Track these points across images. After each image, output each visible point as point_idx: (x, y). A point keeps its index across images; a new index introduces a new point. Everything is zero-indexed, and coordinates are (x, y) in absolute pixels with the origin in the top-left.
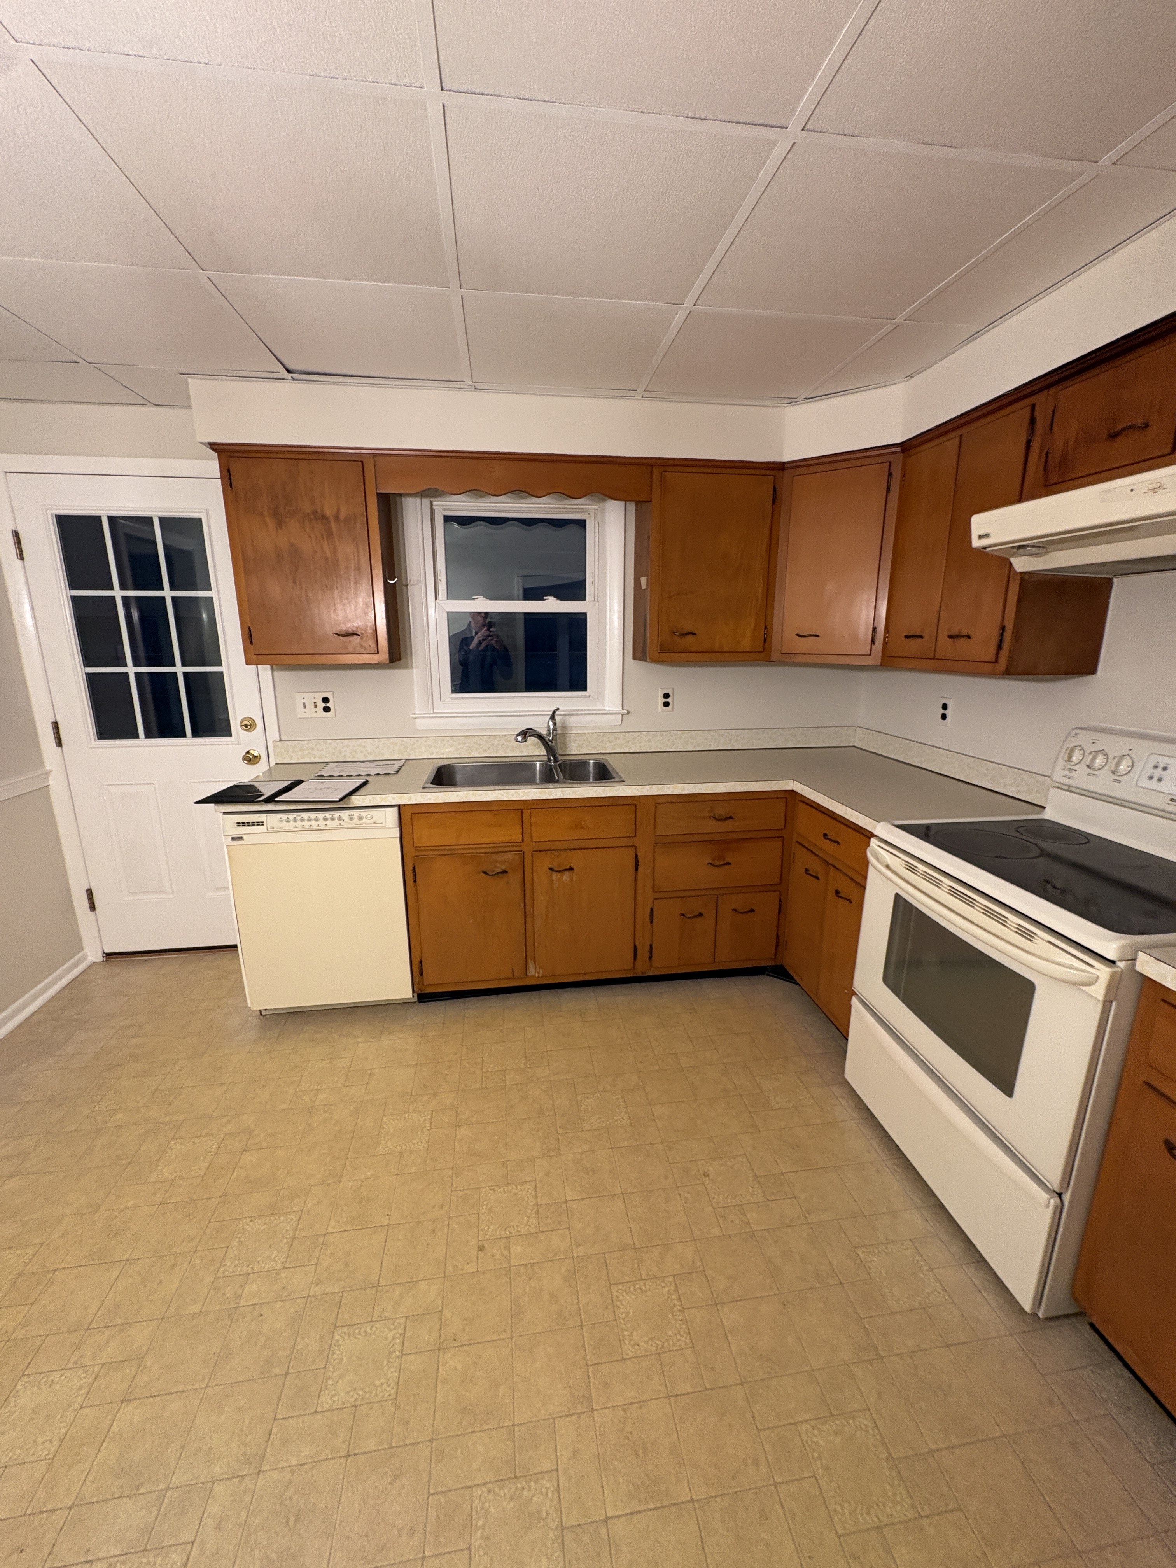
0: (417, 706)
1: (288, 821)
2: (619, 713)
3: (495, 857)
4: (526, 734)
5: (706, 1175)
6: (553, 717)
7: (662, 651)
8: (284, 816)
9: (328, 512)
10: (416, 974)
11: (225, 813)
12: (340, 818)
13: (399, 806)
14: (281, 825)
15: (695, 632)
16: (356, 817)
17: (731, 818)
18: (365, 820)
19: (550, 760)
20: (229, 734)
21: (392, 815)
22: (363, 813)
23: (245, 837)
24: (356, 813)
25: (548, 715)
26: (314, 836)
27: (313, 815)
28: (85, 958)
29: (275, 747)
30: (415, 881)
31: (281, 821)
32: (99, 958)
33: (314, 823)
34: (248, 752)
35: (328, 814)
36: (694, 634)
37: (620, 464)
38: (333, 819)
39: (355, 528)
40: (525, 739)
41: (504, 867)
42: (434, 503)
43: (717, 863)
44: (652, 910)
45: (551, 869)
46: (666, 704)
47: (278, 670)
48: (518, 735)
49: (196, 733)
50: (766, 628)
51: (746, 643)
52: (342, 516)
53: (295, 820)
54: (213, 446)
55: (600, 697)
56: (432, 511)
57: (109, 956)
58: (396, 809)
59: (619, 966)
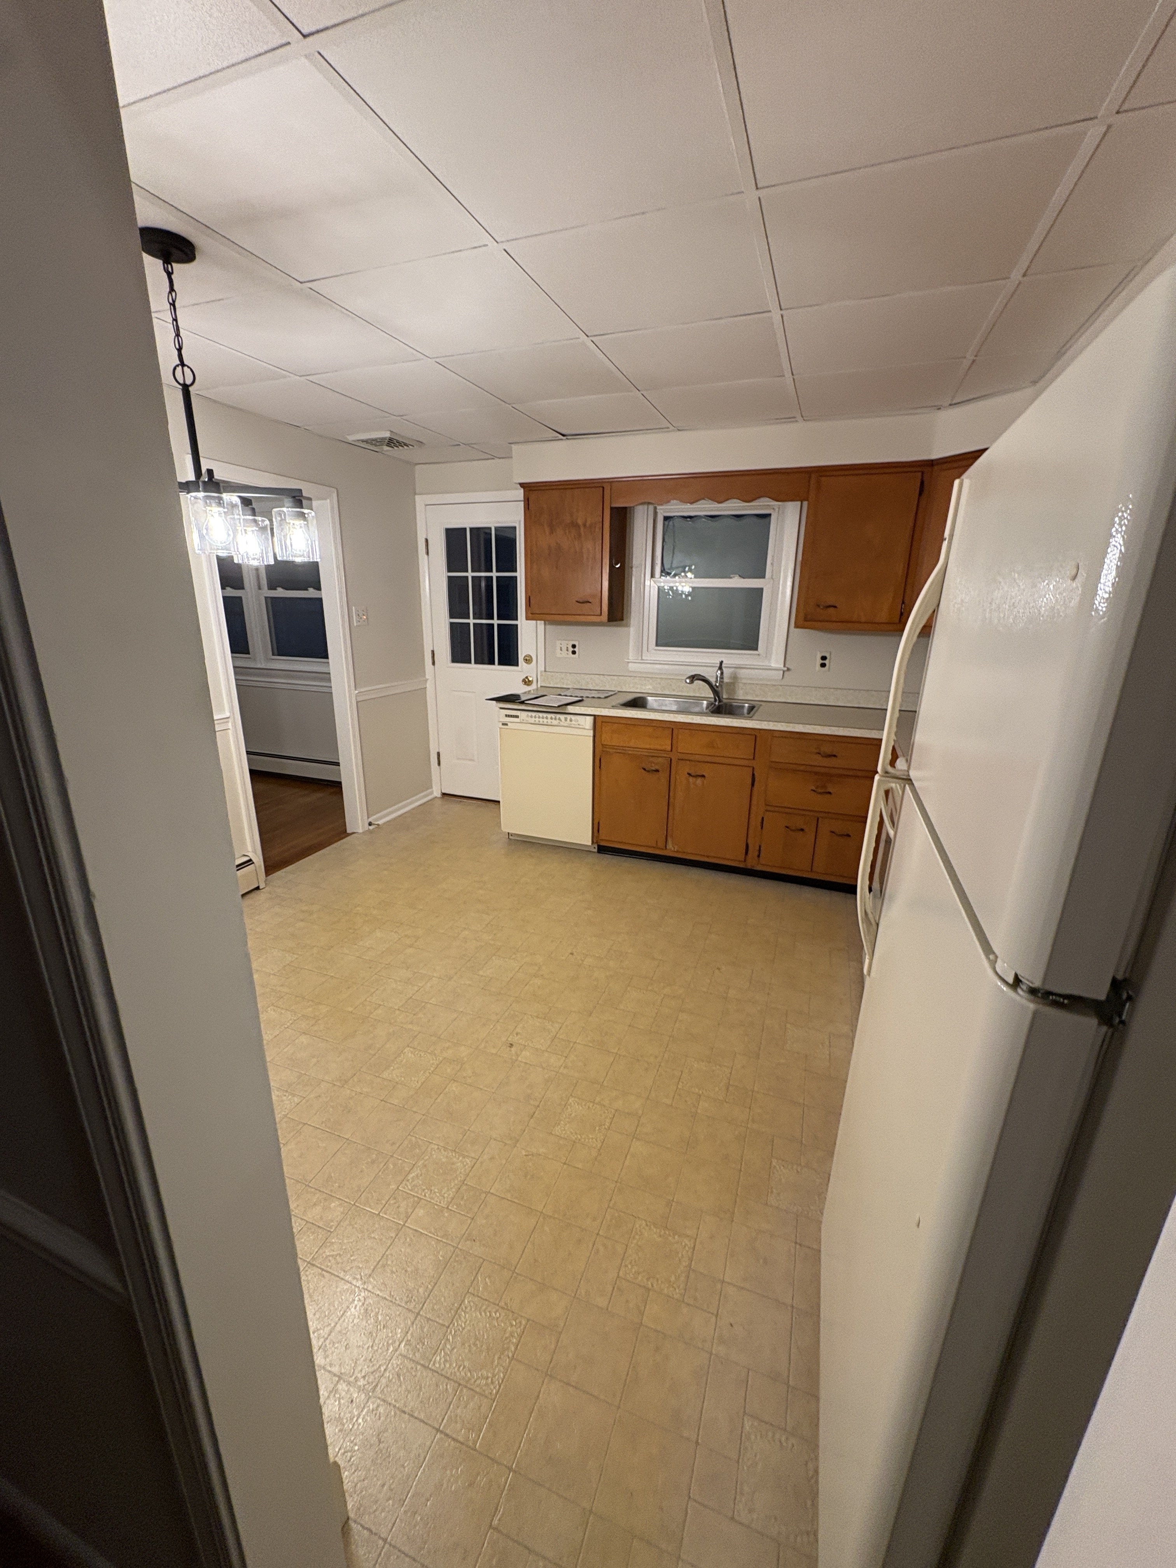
0: (631, 654)
1: (531, 717)
2: (780, 670)
3: (651, 759)
4: (693, 678)
5: (719, 969)
6: (720, 668)
7: (806, 620)
8: (530, 714)
9: (580, 522)
10: (596, 831)
11: (501, 708)
12: (560, 719)
13: (594, 716)
14: (527, 719)
15: (837, 605)
16: (568, 720)
17: (835, 756)
18: (573, 722)
19: (715, 700)
20: (517, 665)
21: (590, 720)
22: (573, 717)
23: (509, 724)
24: (569, 717)
25: (716, 666)
26: (545, 728)
27: (545, 715)
28: (432, 793)
29: (542, 675)
30: (600, 767)
31: (528, 716)
32: (439, 795)
33: (545, 720)
34: (527, 677)
35: (553, 716)
36: (835, 607)
37: (784, 473)
38: (555, 719)
39: (595, 532)
40: (692, 682)
41: (657, 767)
42: (658, 507)
43: (819, 790)
44: (763, 818)
45: (689, 774)
46: (823, 665)
47: (549, 624)
48: (689, 678)
49: (500, 663)
50: (903, 603)
51: (883, 615)
52: (588, 524)
53: (535, 717)
54: (522, 485)
55: (768, 655)
56: (655, 513)
57: (444, 794)
58: (592, 718)
59: (732, 856)
